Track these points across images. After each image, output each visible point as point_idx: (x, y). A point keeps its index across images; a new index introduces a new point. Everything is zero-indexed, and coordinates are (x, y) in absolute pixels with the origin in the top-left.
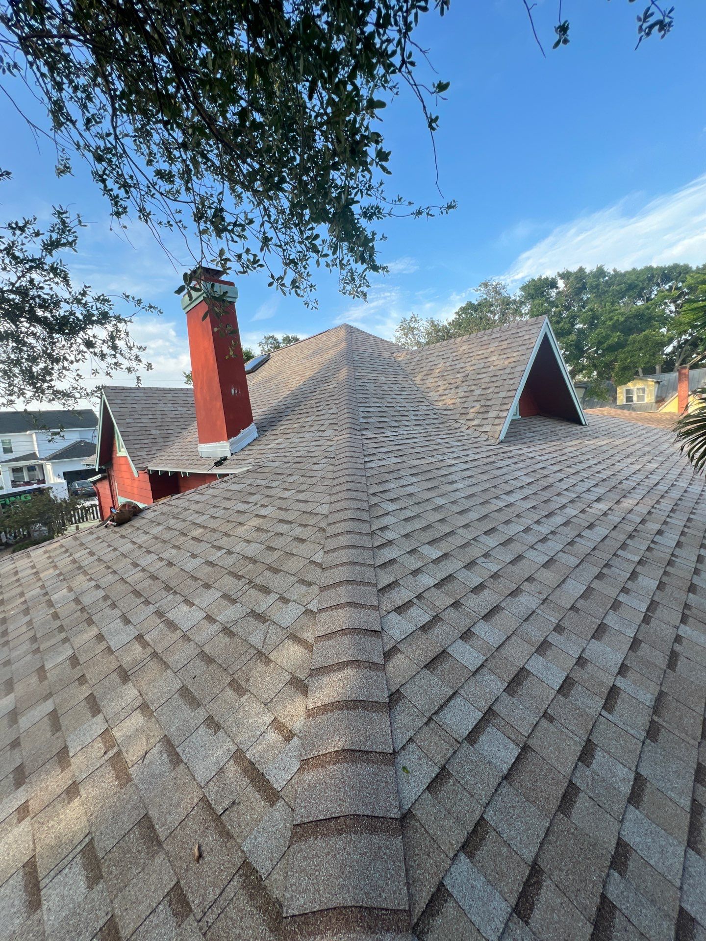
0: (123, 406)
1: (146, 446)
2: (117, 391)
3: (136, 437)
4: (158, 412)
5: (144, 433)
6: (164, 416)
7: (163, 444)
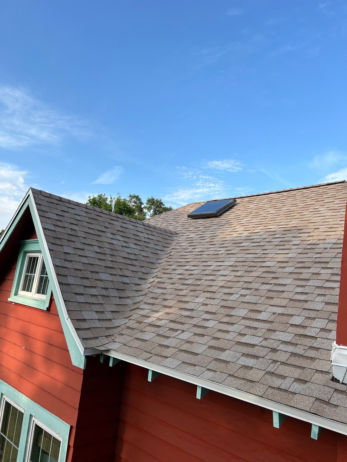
0: (59, 224)
1: (94, 300)
2: (51, 200)
3: (79, 281)
4: (107, 246)
5: (90, 275)
6: (115, 253)
7: (117, 301)
